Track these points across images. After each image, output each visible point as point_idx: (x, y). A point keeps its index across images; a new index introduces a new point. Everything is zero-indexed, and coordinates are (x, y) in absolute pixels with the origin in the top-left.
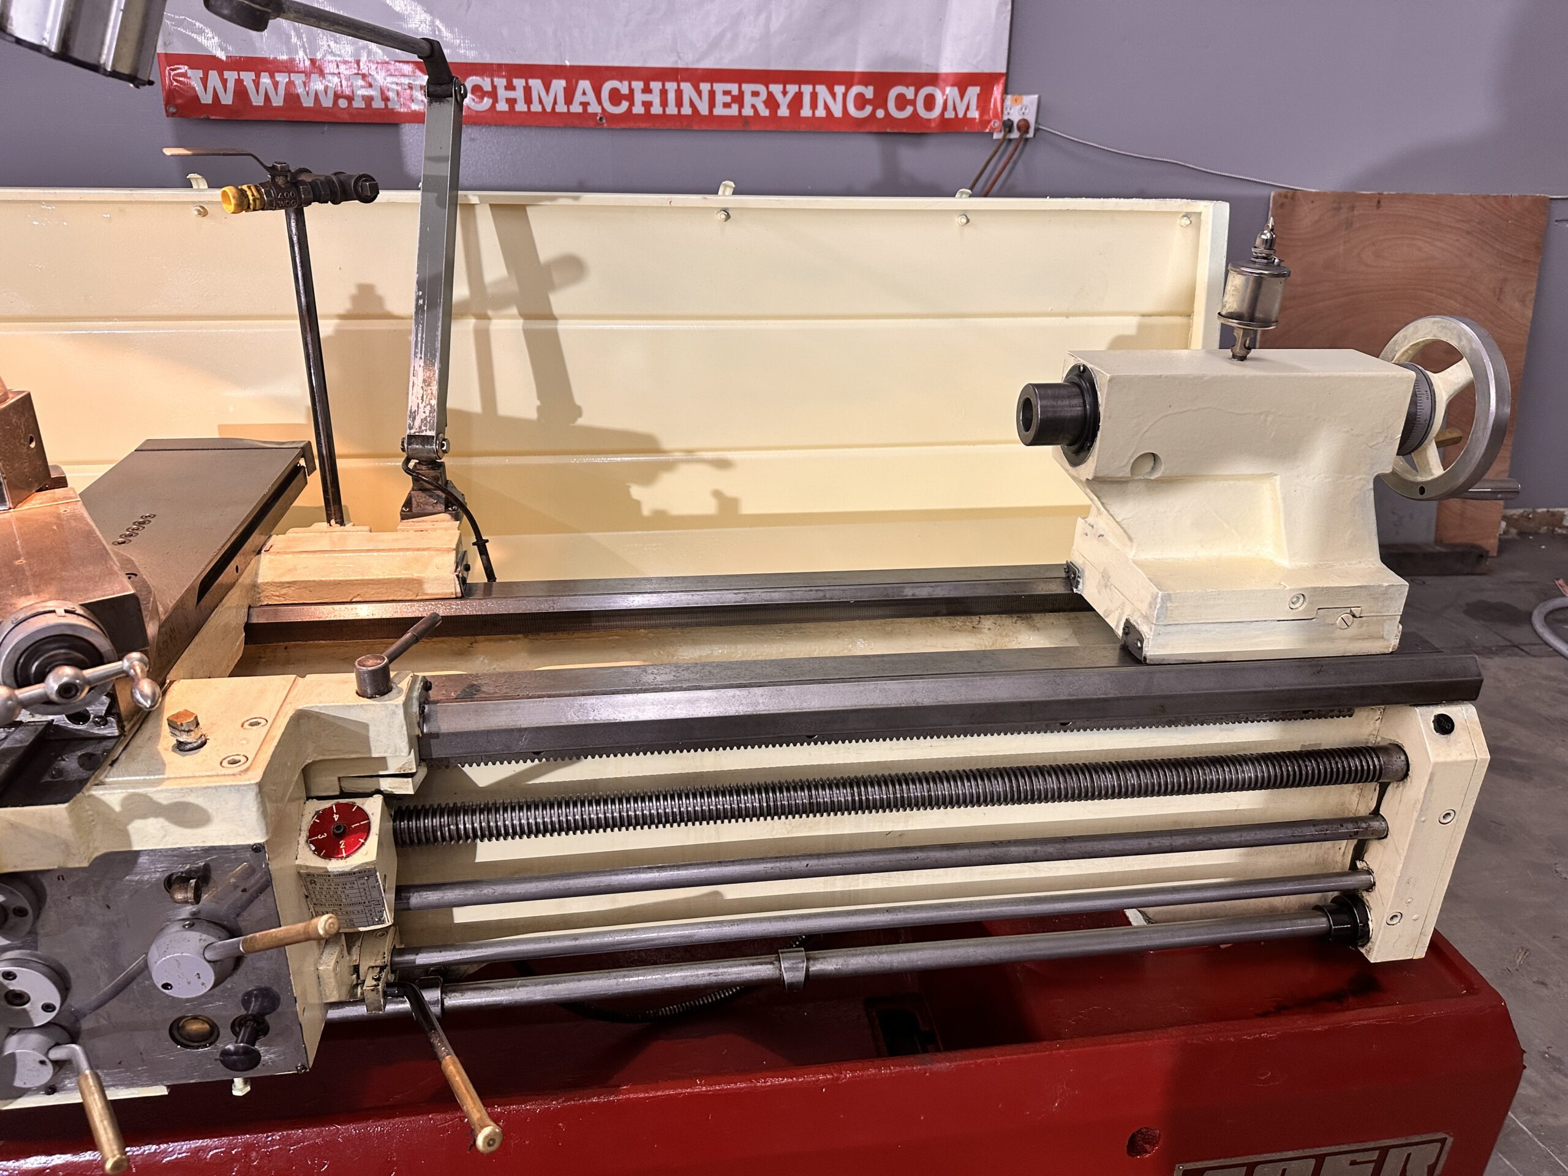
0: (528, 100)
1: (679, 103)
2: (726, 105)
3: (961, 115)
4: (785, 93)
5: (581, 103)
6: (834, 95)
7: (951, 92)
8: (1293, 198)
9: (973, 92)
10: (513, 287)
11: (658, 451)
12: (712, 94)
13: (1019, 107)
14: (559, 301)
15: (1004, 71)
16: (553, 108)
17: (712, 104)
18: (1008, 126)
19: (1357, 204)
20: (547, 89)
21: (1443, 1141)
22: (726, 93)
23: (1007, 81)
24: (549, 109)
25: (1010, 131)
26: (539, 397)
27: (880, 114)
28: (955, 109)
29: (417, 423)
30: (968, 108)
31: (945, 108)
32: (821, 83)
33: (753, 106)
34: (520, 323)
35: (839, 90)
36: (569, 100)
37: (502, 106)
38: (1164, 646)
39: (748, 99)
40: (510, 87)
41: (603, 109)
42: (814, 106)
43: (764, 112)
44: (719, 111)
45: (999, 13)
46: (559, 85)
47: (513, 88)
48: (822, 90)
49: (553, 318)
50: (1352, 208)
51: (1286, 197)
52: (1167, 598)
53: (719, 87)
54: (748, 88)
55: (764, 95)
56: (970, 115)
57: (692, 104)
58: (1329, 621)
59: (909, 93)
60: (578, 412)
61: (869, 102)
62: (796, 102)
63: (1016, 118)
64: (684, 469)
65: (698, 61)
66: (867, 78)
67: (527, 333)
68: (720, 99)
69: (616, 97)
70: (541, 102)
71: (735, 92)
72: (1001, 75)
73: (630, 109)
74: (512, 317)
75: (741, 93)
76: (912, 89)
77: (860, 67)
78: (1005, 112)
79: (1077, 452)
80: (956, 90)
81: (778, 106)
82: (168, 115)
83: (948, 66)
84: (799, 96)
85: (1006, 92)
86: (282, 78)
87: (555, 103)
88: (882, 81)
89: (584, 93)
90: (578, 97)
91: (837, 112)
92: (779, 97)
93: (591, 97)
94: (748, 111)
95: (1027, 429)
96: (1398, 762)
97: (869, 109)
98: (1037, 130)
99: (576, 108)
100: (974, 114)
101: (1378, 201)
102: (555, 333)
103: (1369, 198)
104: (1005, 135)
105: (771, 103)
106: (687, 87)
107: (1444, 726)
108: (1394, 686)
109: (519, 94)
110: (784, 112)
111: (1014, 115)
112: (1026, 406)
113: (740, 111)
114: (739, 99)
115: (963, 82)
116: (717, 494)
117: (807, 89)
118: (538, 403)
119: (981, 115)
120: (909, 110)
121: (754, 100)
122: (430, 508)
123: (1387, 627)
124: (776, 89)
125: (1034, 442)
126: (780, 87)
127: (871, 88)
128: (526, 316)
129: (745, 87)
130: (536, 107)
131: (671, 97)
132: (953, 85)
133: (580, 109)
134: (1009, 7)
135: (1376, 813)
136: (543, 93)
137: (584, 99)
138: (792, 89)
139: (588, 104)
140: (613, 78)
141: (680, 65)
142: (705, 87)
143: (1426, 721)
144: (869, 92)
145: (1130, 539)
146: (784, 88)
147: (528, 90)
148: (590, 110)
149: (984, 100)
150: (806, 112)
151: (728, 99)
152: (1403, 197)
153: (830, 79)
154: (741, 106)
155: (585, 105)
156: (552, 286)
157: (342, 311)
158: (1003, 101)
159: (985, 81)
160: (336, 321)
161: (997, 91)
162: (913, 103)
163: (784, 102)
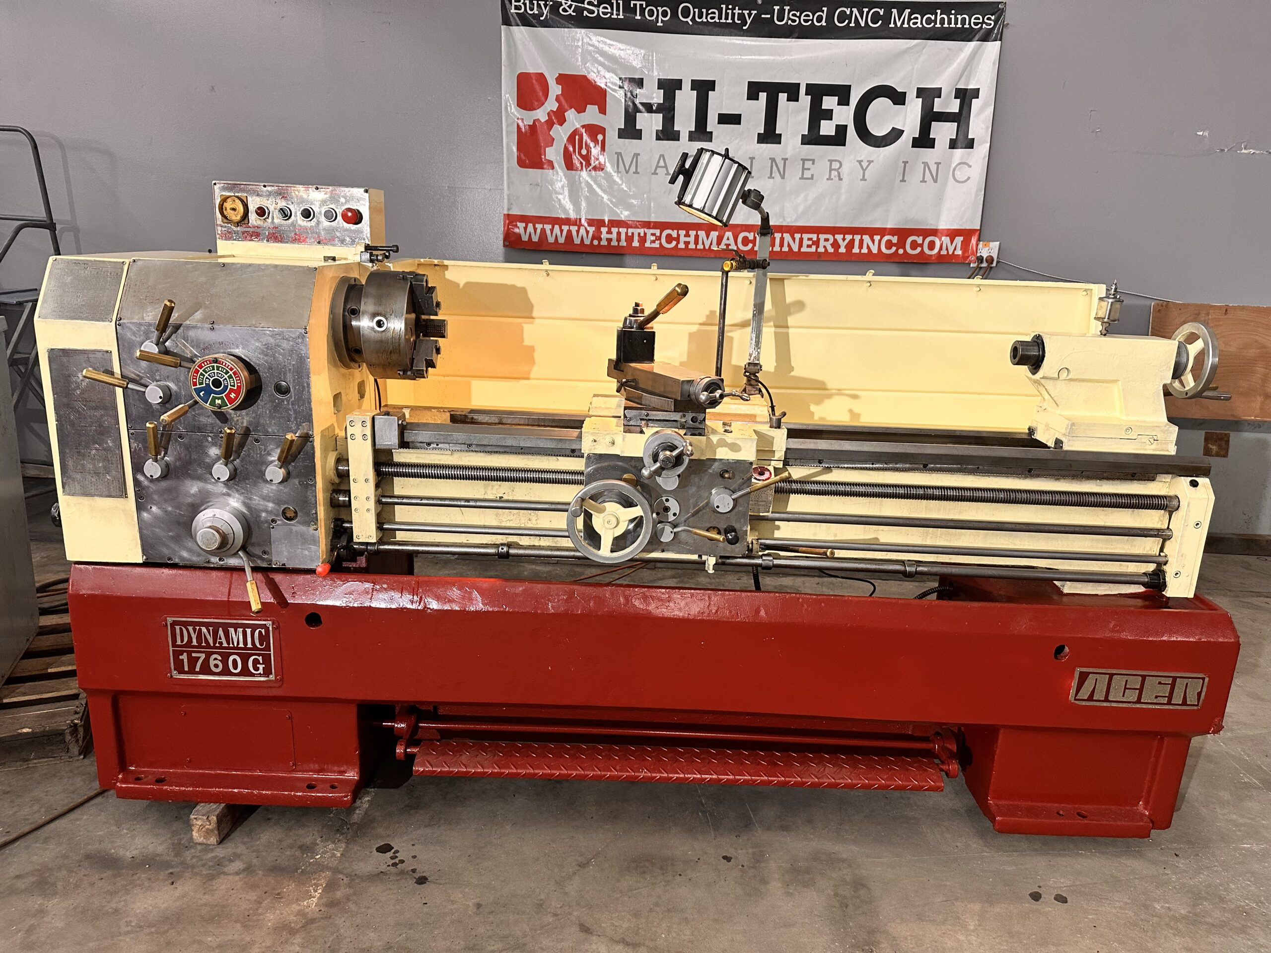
0: (696, 243)
1: (782, 245)
2: (809, 246)
3: (950, 253)
4: (844, 239)
5: (726, 245)
6: (873, 241)
7: (946, 240)
8: (1166, 306)
9: (959, 240)
10: (774, 314)
11: (826, 389)
12: (801, 240)
13: (987, 249)
14: (791, 320)
15: (979, 228)
16: (710, 247)
17: (801, 245)
18: (980, 259)
19: (1211, 311)
20: (708, 237)
21: (1203, 679)
22: (809, 239)
23: (980, 234)
24: (707, 247)
25: (982, 262)
26: (776, 362)
27: (901, 251)
28: (947, 249)
29: (752, 358)
30: (955, 249)
31: (941, 248)
32: (866, 234)
33: (825, 247)
34: (773, 329)
35: (877, 238)
36: (719, 243)
37: (682, 246)
38: (1072, 446)
39: (822, 243)
40: (687, 235)
41: (738, 247)
42: (861, 247)
43: (831, 250)
44: (804, 249)
45: (976, 196)
46: (714, 234)
47: (689, 236)
48: (866, 238)
49: (787, 327)
50: (1208, 314)
51: (1162, 306)
52: (1073, 424)
53: (805, 236)
54: (822, 237)
55: (831, 241)
56: (956, 253)
57: (789, 245)
58: (1144, 440)
59: (919, 240)
60: (792, 369)
61: (894, 245)
62: (851, 244)
63: (985, 255)
64: (837, 399)
65: (796, 221)
66: (893, 232)
67: (775, 333)
68: (806, 242)
69: (746, 241)
70: (703, 243)
71: (815, 239)
72: (977, 230)
73: (753, 248)
74: (770, 327)
75: (818, 239)
76: (921, 238)
77: (889, 226)
78: (979, 252)
79: (1035, 369)
80: (948, 238)
81: (839, 247)
82: (504, 246)
83: (943, 224)
84: (852, 241)
85: (979, 240)
86: (565, 228)
87: (711, 244)
88: (903, 233)
89: (728, 239)
90: (725, 241)
91: (875, 250)
92: (840, 242)
93: (732, 241)
94: (821, 250)
95: (1015, 358)
96: (1175, 503)
97: (894, 249)
98: (998, 262)
99: (723, 246)
100: (959, 252)
101: (1226, 310)
102: (788, 334)
103: (1220, 307)
104: (978, 265)
105: (836, 245)
106: (787, 237)
107: (1194, 484)
108: (1171, 465)
109: (692, 239)
110: (842, 250)
111: (984, 253)
112: (1015, 350)
113: (816, 250)
114: (817, 243)
115: (953, 234)
116: (850, 411)
117: (857, 238)
118: (775, 364)
119: (964, 253)
120: (919, 249)
121: (825, 244)
122: (753, 392)
123: (1169, 446)
124: (839, 237)
125: (1017, 364)
126: (842, 236)
127: (896, 237)
128: (776, 326)
129: (820, 236)
130: (700, 246)
131: (777, 242)
132: (947, 236)
133: (725, 247)
134: (983, 192)
135: (1168, 528)
136: (705, 238)
137: (728, 242)
138: (849, 237)
139: (730, 245)
140: (744, 231)
141: (784, 224)
142: (797, 236)
143: (1186, 482)
144: (895, 239)
145: (1057, 405)
146: (844, 236)
147: (697, 237)
148: (730, 247)
149: (965, 245)
150: (856, 250)
151: (810, 243)
152: (1243, 308)
153: (872, 232)
154: (818, 247)
155: (728, 245)
156: (790, 314)
157: (701, 321)
158: (977, 245)
159: (967, 234)
160: (698, 326)
161: (974, 241)
162: (921, 245)
163: (843, 245)
